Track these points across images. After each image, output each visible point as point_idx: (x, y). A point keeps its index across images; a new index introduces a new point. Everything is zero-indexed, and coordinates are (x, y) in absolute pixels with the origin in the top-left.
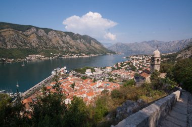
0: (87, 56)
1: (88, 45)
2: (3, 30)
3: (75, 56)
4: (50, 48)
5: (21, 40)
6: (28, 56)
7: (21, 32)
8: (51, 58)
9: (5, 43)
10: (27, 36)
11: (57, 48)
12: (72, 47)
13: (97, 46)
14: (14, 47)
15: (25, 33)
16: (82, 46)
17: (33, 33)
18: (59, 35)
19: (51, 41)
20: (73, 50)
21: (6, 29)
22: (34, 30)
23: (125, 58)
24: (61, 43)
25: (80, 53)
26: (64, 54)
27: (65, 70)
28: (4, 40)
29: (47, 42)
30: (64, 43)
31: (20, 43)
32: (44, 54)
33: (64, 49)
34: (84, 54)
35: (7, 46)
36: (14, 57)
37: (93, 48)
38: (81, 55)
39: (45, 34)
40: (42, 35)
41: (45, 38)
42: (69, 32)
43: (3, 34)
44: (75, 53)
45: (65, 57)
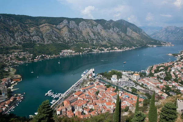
0: (120, 50)
1: (123, 35)
2: (41, 26)
3: (106, 50)
4: (80, 41)
5: (55, 34)
6: (61, 52)
7: (55, 26)
8: (81, 53)
9: (43, 39)
10: (60, 30)
11: (87, 42)
12: (103, 39)
13: (135, 35)
14: (50, 42)
15: (58, 26)
16: (115, 36)
17: (65, 26)
18: (90, 25)
19: (81, 32)
20: (104, 43)
21: (44, 25)
22: (65, 22)
23: (170, 54)
24: (92, 34)
25: (112, 46)
26: (94, 48)
27: (93, 72)
28: (42, 36)
29: (78, 35)
30: (94, 35)
31: (54, 38)
32: (74, 49)
33: (95, 42)
34: (116, 48)
35: (44, 42)
36: (50, 54)
37: (129, 39)
38: (112, 49)
39: (76, 25)
40: (73, 27)
41: (75, 30)
42: (101, 20)
43: (41, 30)
44: (106, 46)
45: (95, 51)
